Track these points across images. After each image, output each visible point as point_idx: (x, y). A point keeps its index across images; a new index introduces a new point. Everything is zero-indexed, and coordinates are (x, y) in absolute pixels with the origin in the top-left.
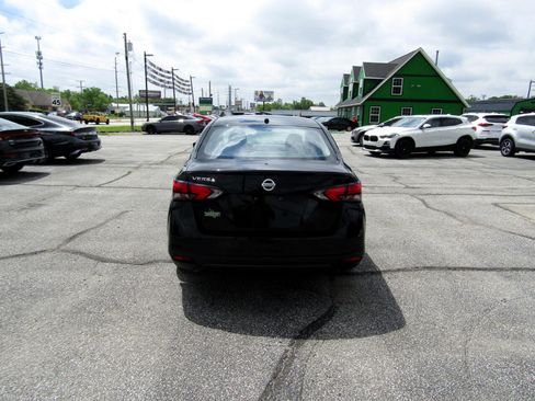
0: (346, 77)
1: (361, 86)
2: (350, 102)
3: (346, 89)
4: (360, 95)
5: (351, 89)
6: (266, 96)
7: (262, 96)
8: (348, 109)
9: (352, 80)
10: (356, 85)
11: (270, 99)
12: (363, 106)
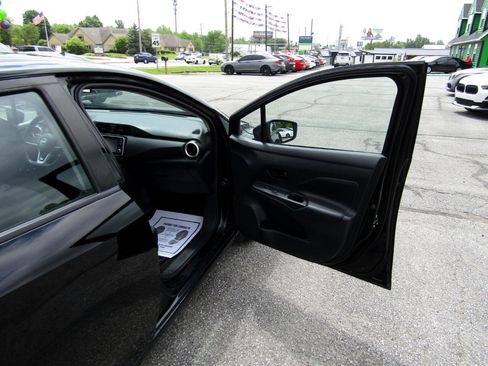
0: (467, 7)
1: (484, 17)
2: (467, 38)
3: (464, 22)
4: (480, 29)
5: (470, 22)
6: (375, 34)
7: (370, 34)
8: (463, 47)
9: (473, 11)
10: (477, 16)
11: (378, 37)
12: (482, 42)
